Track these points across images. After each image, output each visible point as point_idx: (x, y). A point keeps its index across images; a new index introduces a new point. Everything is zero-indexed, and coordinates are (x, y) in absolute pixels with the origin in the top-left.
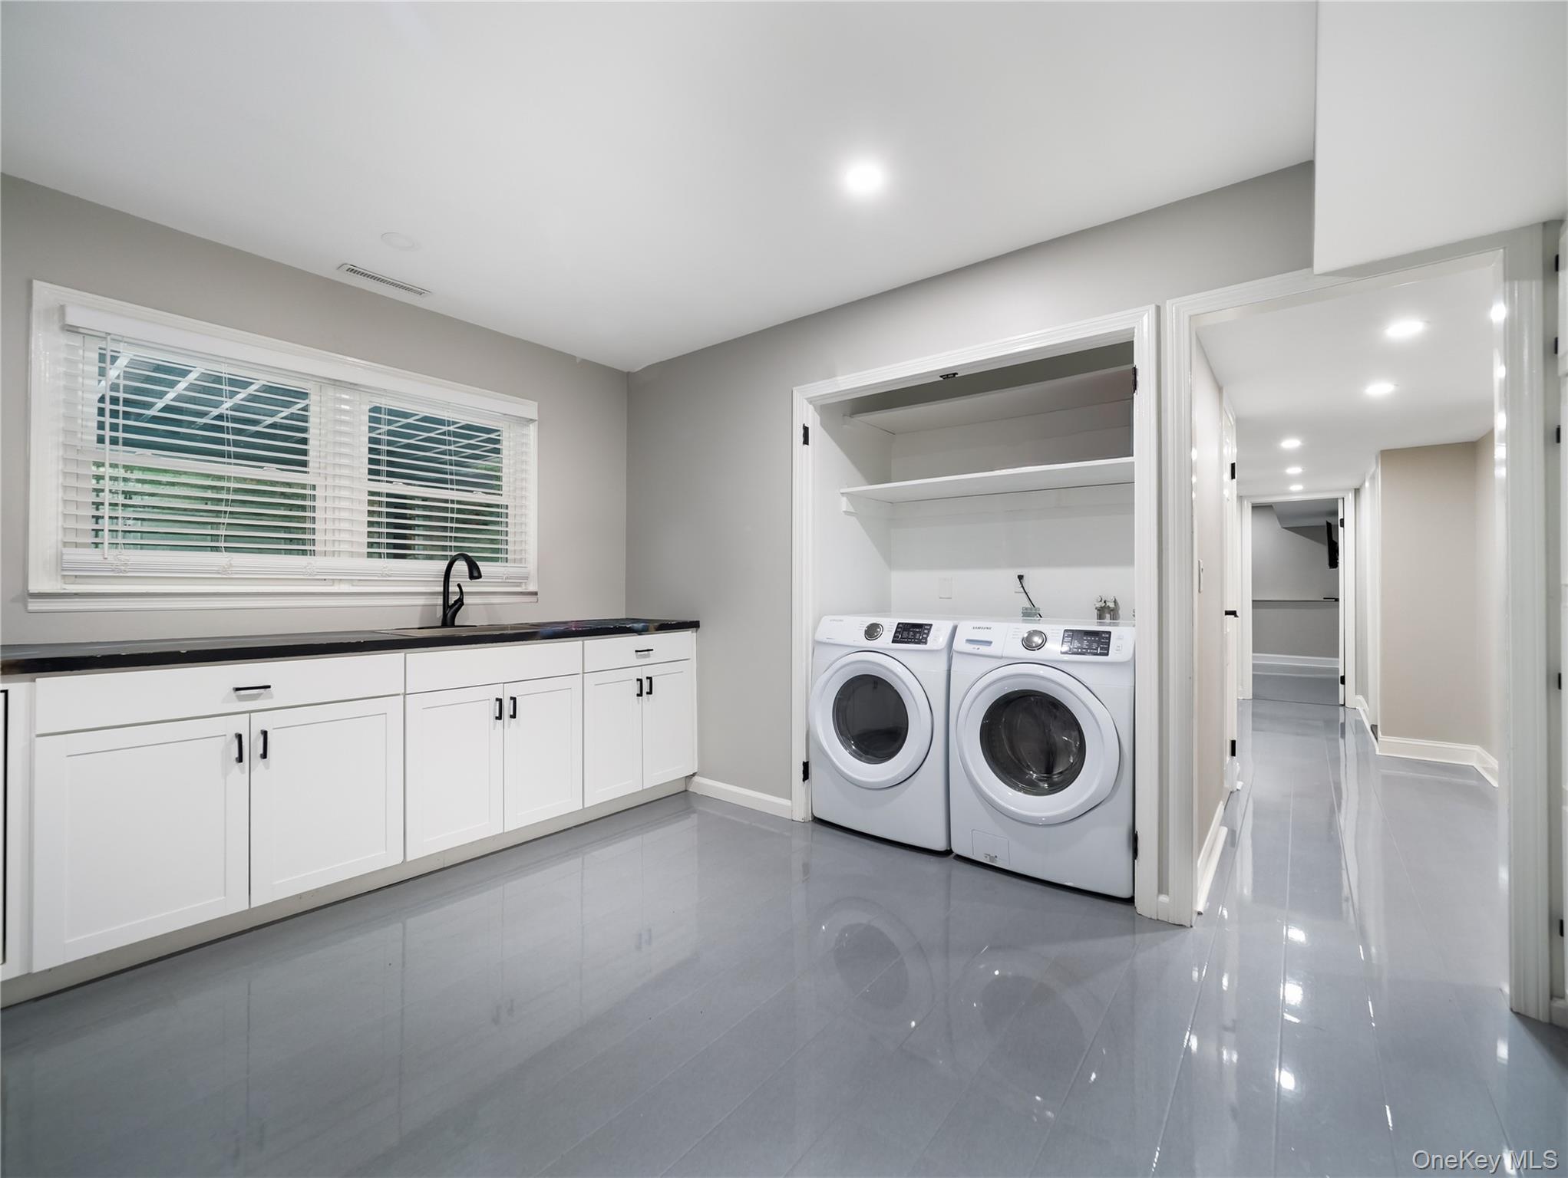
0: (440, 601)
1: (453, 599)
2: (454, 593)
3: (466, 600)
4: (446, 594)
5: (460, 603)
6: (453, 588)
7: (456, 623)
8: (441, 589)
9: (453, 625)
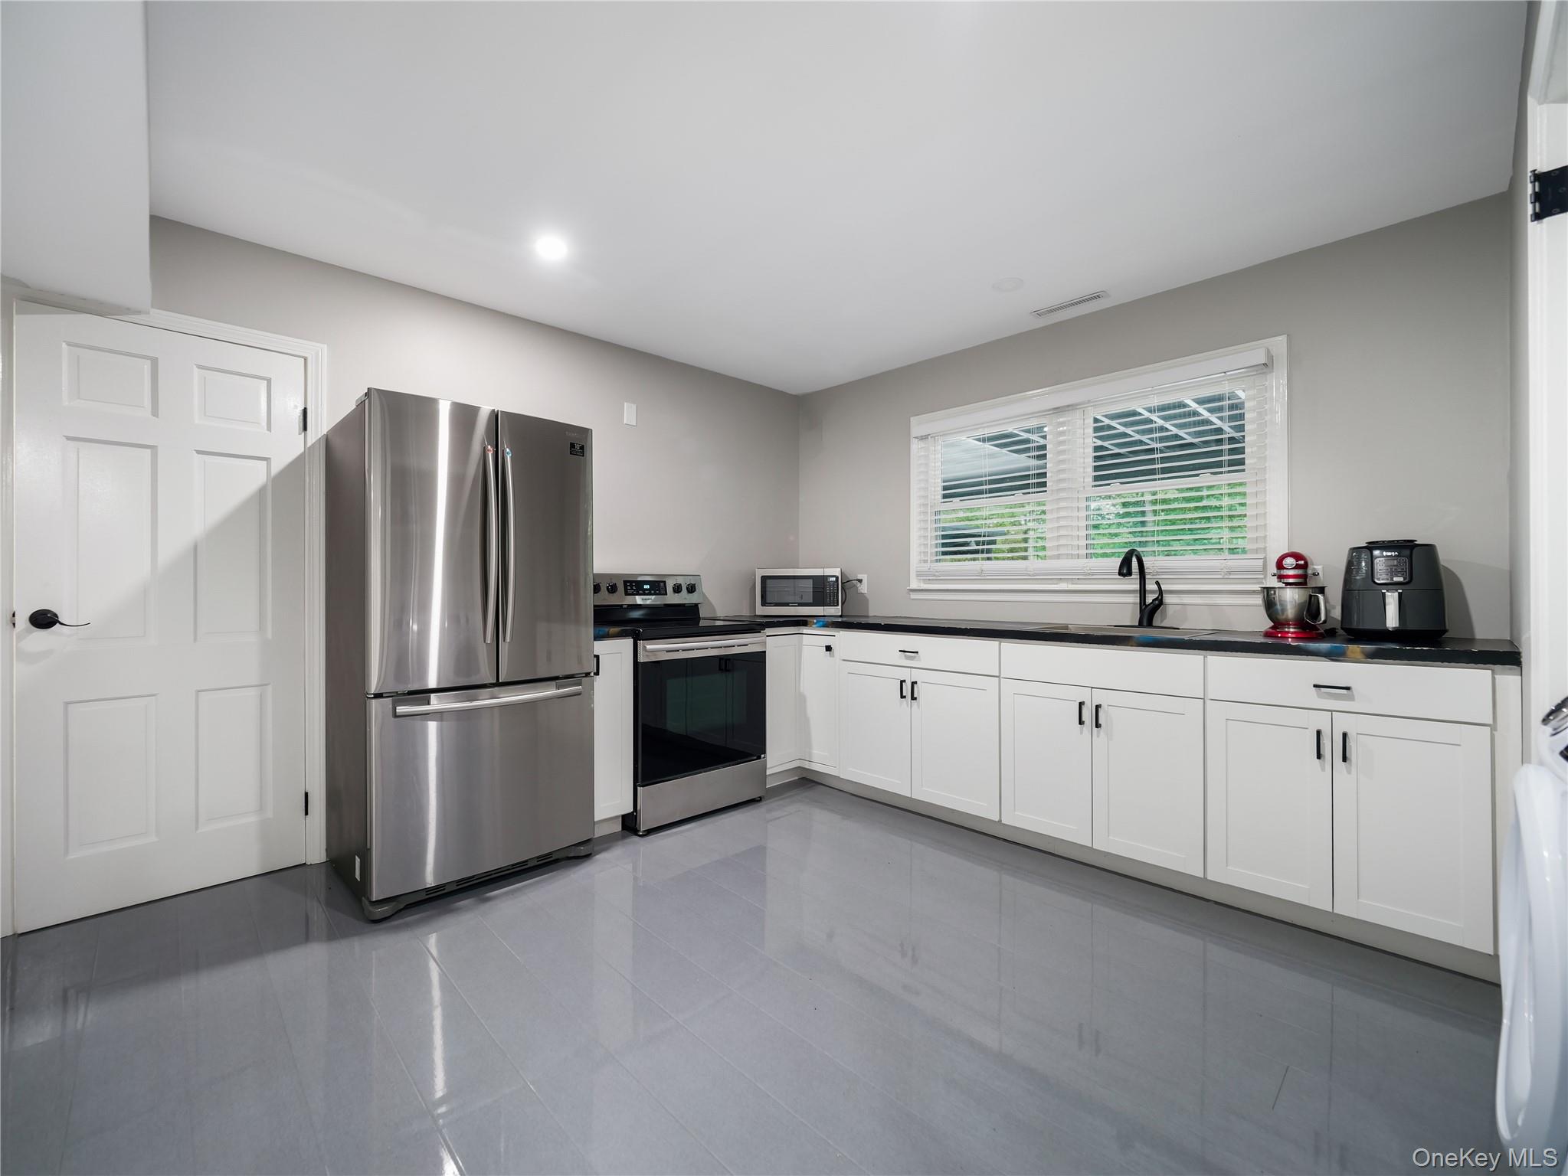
0: (1135, 599)
1: (1149, 599)
2: (1152, 592)
3: (1168, 599)
4: (1143, 592)
5: (1159, 603)
6: (1151, 586)
7: (1155, 623)
8: (1137, 587)
9: (1150, 624)
